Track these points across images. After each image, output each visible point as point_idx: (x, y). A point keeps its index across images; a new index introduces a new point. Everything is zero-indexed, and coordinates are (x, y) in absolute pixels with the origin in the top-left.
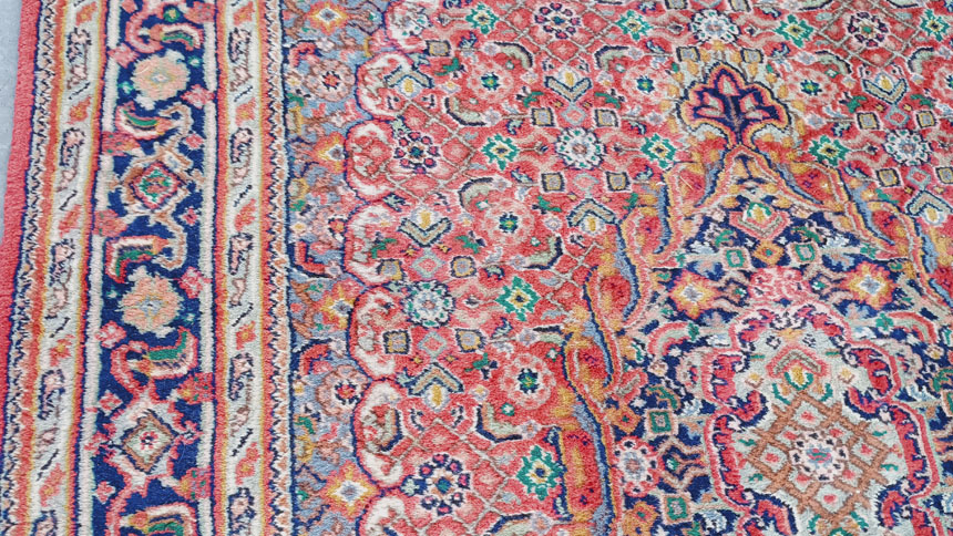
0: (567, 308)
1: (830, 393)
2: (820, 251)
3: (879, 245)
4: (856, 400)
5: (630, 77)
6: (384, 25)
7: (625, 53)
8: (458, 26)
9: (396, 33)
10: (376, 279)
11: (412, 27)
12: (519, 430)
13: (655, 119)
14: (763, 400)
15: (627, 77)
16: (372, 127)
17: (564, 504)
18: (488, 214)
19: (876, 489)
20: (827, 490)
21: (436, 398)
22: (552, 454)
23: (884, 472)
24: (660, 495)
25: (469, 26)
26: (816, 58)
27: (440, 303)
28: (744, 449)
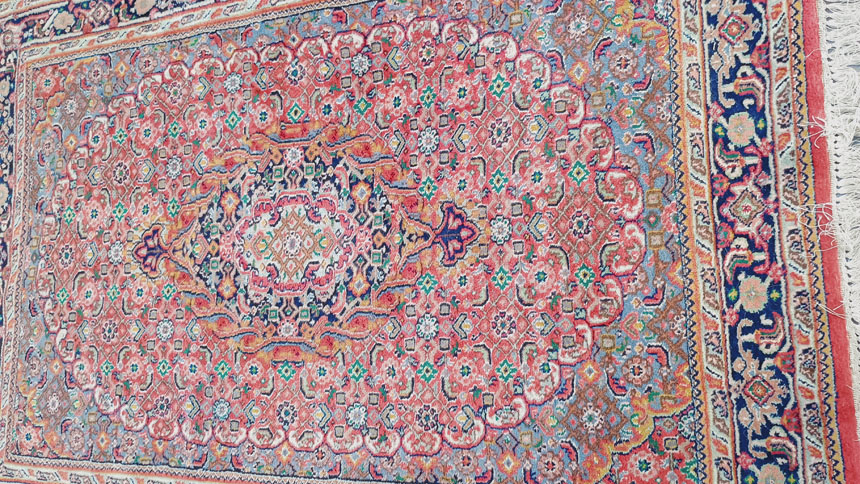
0: (227, 348)
1: (269, 233)
2: (215, 223)
3: (214, 193)
4: (275, 219)
5: (137, 300)
6: (107, 415)
7: (126, 299)
8: (110, 380)
9: (112, 409)
10: (211, 431)
11: (109, 402)
12: (271, 377)
13: (155, 291)
14: (270, 265)
15: (136, 301)
16: (150, 426)
17: (298, 363)
18: (189, 378)
19: (306, 221)
20: (305, 243)
21: (256, 412)
22: (281, 364)
23: (301, 216)
24: (299, 320)
25: (110, 374)
26: (133, 203)
27: (222, 405)
28: (287, 278)
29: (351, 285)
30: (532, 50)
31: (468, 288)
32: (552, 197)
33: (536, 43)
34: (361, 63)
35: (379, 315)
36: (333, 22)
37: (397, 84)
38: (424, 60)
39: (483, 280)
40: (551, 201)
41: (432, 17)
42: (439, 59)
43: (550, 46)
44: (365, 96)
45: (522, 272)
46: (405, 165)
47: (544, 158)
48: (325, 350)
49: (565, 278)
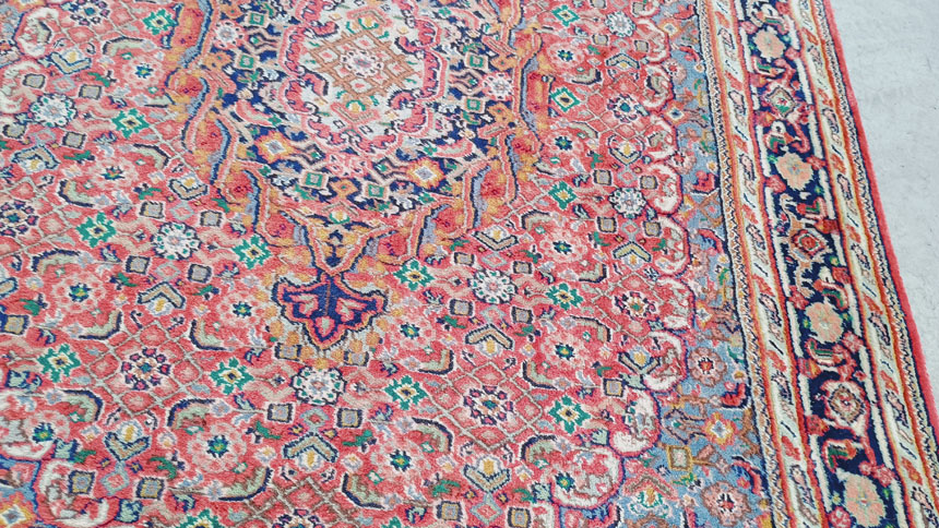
1: (386, 34)
4: (406, 46)
14: (337, 27)
17: (168, 40)
19: (395, 88)
20: (361, 81)
22: (172, 15)
23: (405, 82)
24: (239, 53)
28: (309, 47)
29: (278, 134)
30: (623, 479)
31: (228, 316)
32: (359, 484)
33: (635, 488)
34: (630, 203)
35: (216, 169)
36: (698, 172)
37: (591, 252)
38: (625, 299)
39: (235, 343)
40: (354, 481)
41: (693, 320)
42: (624, 323)
43: (627, 511)
44: (578, 200)
45: (235, 413)
46: (458, 245)
47: (432, 478)
48: (179, 81)
49: (206, 490)
